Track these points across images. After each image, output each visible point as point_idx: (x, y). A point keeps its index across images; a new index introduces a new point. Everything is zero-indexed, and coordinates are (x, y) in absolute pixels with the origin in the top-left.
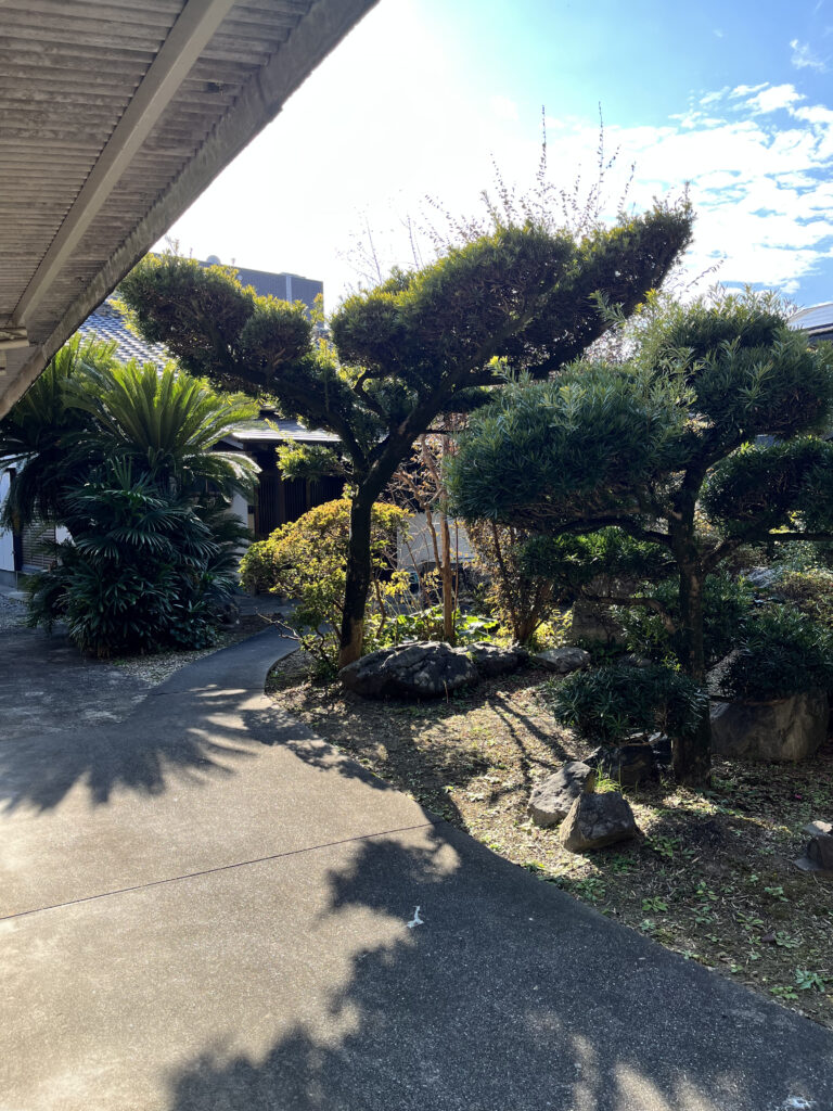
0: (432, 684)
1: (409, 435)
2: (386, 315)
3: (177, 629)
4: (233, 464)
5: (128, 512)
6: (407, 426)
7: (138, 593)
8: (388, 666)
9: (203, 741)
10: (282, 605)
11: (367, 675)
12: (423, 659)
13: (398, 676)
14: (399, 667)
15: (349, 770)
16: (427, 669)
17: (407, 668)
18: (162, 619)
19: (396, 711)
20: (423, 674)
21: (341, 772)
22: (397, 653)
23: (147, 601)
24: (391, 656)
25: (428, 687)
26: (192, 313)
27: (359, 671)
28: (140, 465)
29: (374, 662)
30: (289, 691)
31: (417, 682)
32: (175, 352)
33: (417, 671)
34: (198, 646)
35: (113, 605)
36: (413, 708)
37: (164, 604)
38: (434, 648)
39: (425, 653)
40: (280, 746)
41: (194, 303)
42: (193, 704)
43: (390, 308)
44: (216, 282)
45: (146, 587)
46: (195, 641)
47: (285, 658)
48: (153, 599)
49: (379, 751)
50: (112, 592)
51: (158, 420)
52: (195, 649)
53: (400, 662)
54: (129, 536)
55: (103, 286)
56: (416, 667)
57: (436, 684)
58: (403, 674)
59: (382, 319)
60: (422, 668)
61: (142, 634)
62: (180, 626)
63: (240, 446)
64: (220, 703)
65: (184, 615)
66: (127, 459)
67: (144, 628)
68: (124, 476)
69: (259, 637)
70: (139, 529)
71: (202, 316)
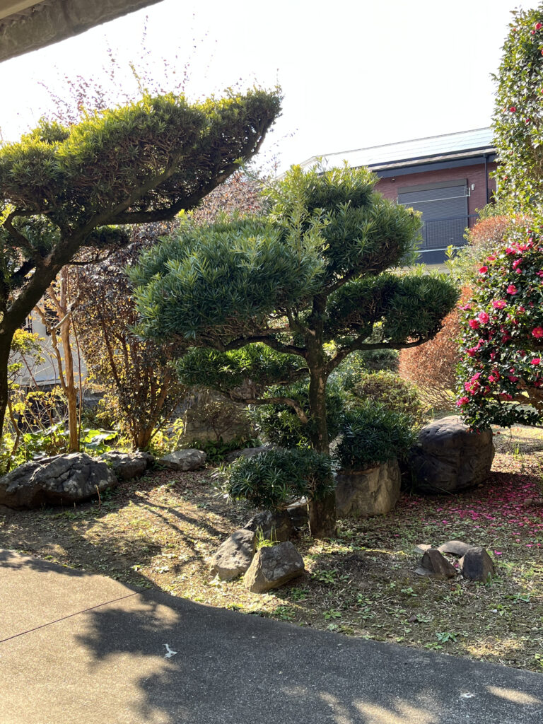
0: (80, 490)
1: (55, 267)
2: (48, 163)
6: (52, 258)
8: (38, 479)
11: (16, 489)
12: (69, 469)
13: (48, 486)
14: (48, 478)
15: (40, 566)
16: (74, 477)
17: (56, 478)
19: (53, 516)
20: (71, 482)
21: (33, 568)
22: (44, 466)
24: (38, 469)
25: (77, 493)
27: (8, 485)
29: (22, 476)
31: (66, 489)
33: (64, 481)
36: (68, 513)
38: (78, 458)
39: (71, 463)
43: (49, 155)
49: (56, 550)
53: (49, 473)
56: (64, 476)
57: (83, 490)
58: (52, 484)
59: (42, 165)
60: (69, 477)
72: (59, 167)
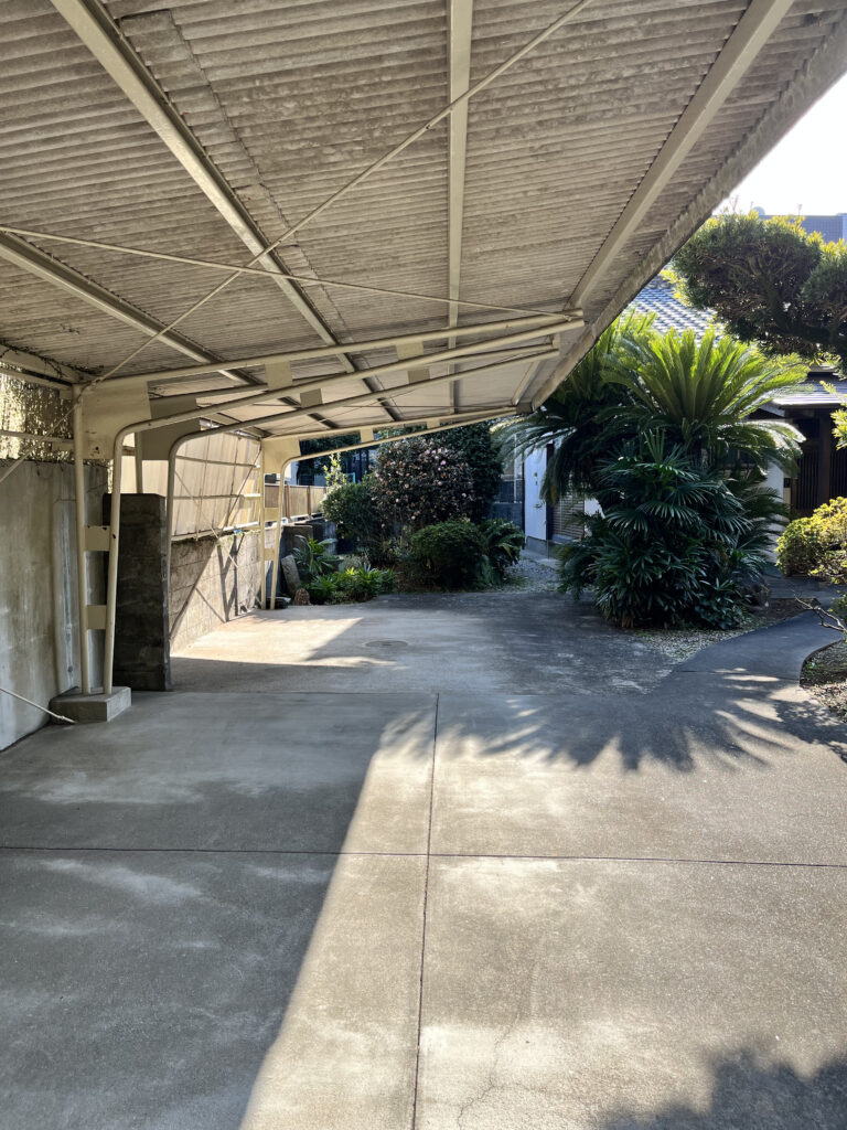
3: (702, 606)
4: (772, 433)
5: (659, 485)
7: (664, 567)
9: (733, 725)
10: (819, 590)
18: (687, 596)
23: (673, 576)
26: (746, 272)
28: (673, 436)
30: (829, 686)
32: (723, 315)
34: (723, 626)
35: (639, 577)
37: (690, 579)
40: (821, 747)
41: (751, 261)
42: (720, 686)
44: (778, 234)
45: (673, 561)
46: (721, 620)
47: (825, 649)
48: (679, 574)
50: (639, 565)
51: (694, 390)
52: (720, 629)
54: (658, 509)
55: (661, 257)
61: (666, 608)
62: (705, 603)
63: (781, 413)
64: (750, 688)
65: (711, 593)
66: (661, 432)
67: (668, 602)
68: (656, 450)
69: (792, 624)
70: (669, 502)
71: (759, 274)
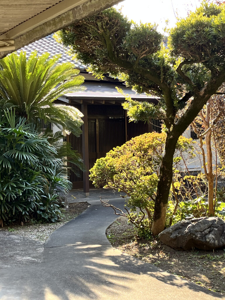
0: (216, 241)
1: (206, 96)
4: (69, 112)
5: (14, 140)
6: (205, 91)
7: (21, 188)
8: (190, 231)
11: (176, 236)
12: (210, 227)
13: (196, 236)
14: (197, 232)
15: (194, 287)
16: (213, 232)
17: (201, 232)
19: (199, 257)
20: (211, 236)
21: (190, 288)
22: (193, 223)
23: (27, 193)
24: (190, 225)
25: (214, 243)
27: (171, 234)
28: (20, 113)
29: (180, 228)
30: (125, 246)
31: (208, 240)
33: (207, 234)
35: (8, 195)
36: (209, 255)
38: (215, 220)
39: (211, 223)
40: (145, 275)
45: (26, 185)
46: (52, 217)
49: (203, 278)
50: (8, 188)
51: (29, 86)
53: (197, 228)
54: (17, 155)
56: (206, 231)
57: (218, 242)
58: (199, 236)
60: (210, 232)
63: (67, 101)
64: (91, 252)
66: (13, 110)
67: (25, 209)
68: (11, 120)
70: (22, 151)
72: (214, 32)
